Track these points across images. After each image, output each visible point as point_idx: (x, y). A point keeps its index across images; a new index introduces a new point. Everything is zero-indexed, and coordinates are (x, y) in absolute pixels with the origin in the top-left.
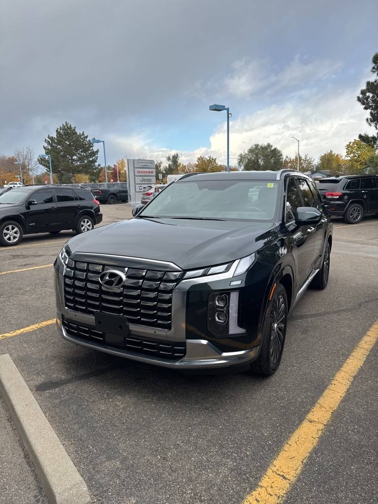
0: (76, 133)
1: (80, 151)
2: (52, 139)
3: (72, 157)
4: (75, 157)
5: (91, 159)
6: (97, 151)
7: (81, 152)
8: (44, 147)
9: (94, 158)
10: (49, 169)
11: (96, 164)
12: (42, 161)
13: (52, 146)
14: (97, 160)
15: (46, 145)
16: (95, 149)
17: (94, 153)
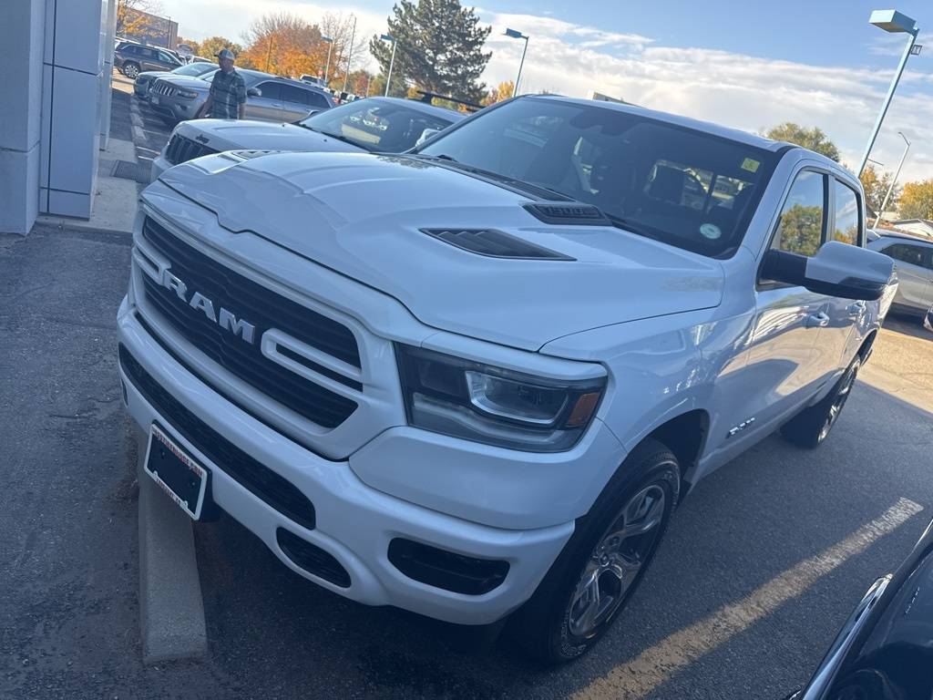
0: (460, 7)
1: (455, 46)
2: (408, 7)
3: (436, 54)
4: (441, 57)
5: (470, 69)
6: (489, 56)
7: (458, 49)
8: (389, 21)
9: (477, 68)
10: (388, 67)
11: (478, 82)
12: (377, 47)
13: (404, 20)
14: (482, 75)
15: (393, 18)
16: (484, 50)
17: (479, 59)
